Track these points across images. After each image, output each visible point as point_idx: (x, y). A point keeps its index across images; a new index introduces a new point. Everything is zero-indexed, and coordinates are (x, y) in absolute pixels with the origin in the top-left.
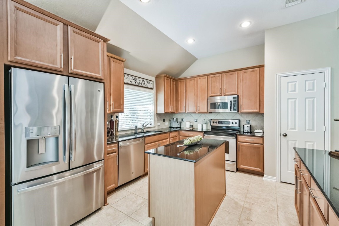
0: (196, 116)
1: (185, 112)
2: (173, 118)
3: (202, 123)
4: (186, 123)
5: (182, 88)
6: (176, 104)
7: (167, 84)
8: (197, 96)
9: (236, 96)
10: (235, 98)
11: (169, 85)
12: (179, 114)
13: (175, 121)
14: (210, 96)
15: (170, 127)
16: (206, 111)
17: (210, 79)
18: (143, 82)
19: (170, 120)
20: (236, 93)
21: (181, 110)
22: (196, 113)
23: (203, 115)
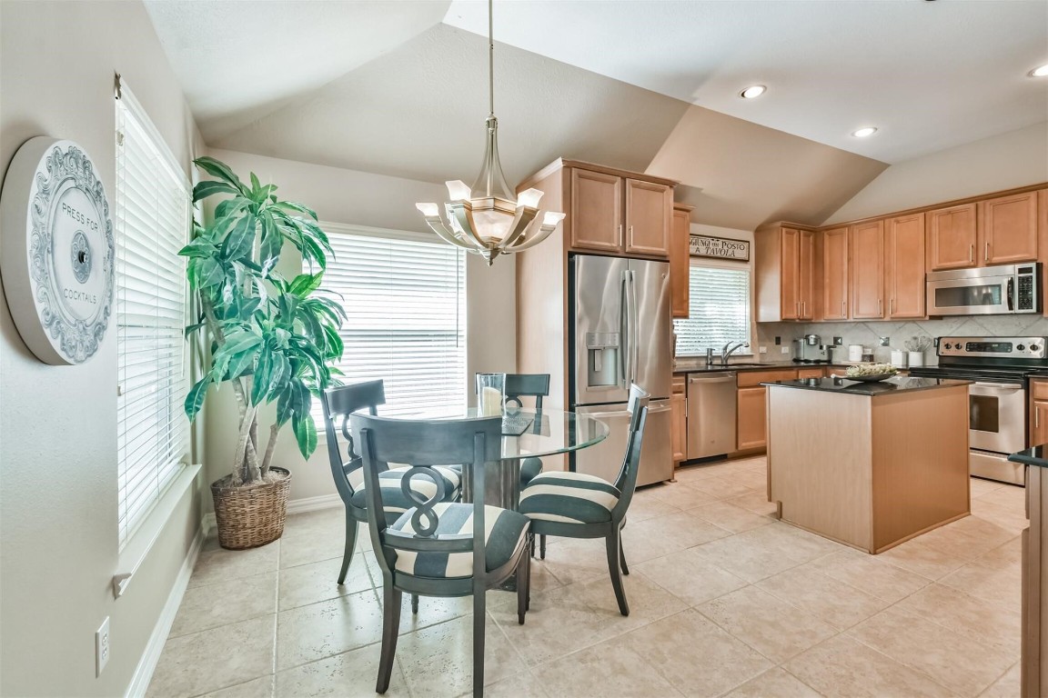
0: (884, 331)
1: (846, 317)
2: (806, 334)
3: (906, 350)
4: (848, 351)
5: (835, 251)
6: (816, 295)
7: (790, 244)
8: (886, 272)
9: (1033, 265)
10: (1029, 270)
11: (795, 248)
12: (824, 326)
13: (812, 342)
14: (934, 270)
15: (797, 360)
16: (919, 312)
17: (935, 220)
18: (725, 247)
19: (795, 341)
20: (1034, 257)
21: (831, 311)
22: (885, 319)
23: (910, 326)
